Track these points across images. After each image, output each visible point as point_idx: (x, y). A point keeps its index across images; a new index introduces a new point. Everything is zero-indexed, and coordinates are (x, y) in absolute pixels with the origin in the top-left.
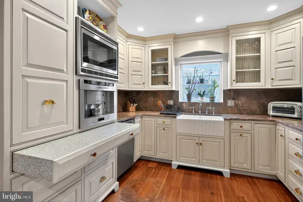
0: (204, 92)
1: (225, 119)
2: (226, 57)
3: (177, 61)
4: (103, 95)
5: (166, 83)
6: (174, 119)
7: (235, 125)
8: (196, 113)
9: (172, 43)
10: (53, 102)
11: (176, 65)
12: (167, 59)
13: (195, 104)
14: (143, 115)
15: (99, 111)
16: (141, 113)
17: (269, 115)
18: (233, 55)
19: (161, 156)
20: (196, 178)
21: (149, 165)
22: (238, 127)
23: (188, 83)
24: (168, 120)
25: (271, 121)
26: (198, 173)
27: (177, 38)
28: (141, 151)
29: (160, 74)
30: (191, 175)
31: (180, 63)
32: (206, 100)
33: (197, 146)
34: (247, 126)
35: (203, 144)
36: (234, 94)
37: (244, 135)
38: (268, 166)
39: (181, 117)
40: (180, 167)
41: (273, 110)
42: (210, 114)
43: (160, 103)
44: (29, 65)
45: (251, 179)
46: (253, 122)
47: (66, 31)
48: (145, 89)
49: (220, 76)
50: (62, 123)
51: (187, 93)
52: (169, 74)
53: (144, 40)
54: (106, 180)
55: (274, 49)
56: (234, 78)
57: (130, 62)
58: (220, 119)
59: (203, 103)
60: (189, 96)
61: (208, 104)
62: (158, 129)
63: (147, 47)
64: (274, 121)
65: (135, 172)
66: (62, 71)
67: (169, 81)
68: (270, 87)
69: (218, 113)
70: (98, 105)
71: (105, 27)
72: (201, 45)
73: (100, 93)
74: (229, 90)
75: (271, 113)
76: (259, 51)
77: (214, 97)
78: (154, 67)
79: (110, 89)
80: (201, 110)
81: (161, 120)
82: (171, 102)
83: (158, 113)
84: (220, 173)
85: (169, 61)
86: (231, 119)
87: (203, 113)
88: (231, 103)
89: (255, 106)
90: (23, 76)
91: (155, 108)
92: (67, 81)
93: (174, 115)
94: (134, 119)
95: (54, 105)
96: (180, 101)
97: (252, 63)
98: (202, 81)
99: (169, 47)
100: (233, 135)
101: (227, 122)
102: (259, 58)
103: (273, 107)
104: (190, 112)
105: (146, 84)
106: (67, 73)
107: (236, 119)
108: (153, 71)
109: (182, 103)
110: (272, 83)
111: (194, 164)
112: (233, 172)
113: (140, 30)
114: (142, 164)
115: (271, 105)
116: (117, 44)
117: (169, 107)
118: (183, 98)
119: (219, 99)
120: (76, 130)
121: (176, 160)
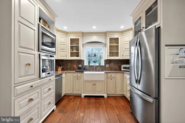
0: (96, 61)
1: (105, 73)
2: (105, 45)
3: (83, 45)
4: (49, 62)
5: (78, 56)
6: (83, 74)
7: (109, 75)
8: (93, 70)
9: (81, 36)
10: (30, 64)
11: (83, 47)
12: (78, 44)
13: (92, 66)
14: (66, 72)
15: (47, 69)
16: (65, 72)
17: (122, 71)
18: (108, 44)
19: (76, 92)
20: (93, 100)
21: (70, 98)
22: (110, 76)
23: (88, 56)
24: (79, 74)
25: (122, 72)
26: (94, 98)
27: (83, 34)
28: (65, 91)
29: (75, 51)
30: (90, 99)
31: (85, 46)
32: (97, 64)
33: (93, 86)
34: (113, 75)
35: (96, 84)
36: (109, 62)
37: (112, 79)
38: (121, 91)
39: (85, 72)
40: (85, 96)
41: (123, 68)
42: (99, 71)
43: (75, 66)
44: (21, 47)
45: (115, 98)
46: (116, 73)
47: (34, 30)
48: (67, 59)
49: (103, 53)
50: (33, 75)
51: (88, 61)
52: (80, 52)
53: (66, 33)
54: (51, 104)
55: (123, 43)
56: (109, 54)
57: (59, 44)
58: (103, 72)
59: (96, 66)
60: (89, 62)
61: (98, 66)
62: (75, 79)
63: (68, 37)
64: (123, 72)
65: (63, 101)
66: (32, 50)
67: (80, 55)
68: (122, 59)
69: (102, 71)
70: (47, 67)
71: (49, 27)
72: (95, 38)
73: (47, 61)
74: (107, 60)
75: (122, 69)
76: (118, 43)
77: (100, 63)
78: (72, 47)
79: (52, 58)
80: (95, 69)
81: (76, 74)
82: (80, 66)
83: (74, 71)
84: (103, 97)
85: (80, 45)
86: (107, 73)
87: (96, 71)
88: (107, 66)
89: (117, 67)
90: (18, 52)
91: (71, 69)
92: (34, 55)
93: (83, 72)
94: (62, 74)
95: (30, 66)
96: (85, 65)
97: (115, 48)
98: (95, 55)
99: (80, 38)
100: (108, 79)
101: (106, 74)
102: (118, 46)
103: (123, 67)
104: (90, 70)
105: (67, 56)
106: (35, 51)
107: (109, 72)
108: (71, 50)
109: (86, 66)
110: (123, 57)
111: (92, 94)
112: (108, 96)
113: (65, 28)
114: (66, 98)
115: (123, 66)
116: (55, 36)
117: (79, 68)
118: (86, 64)
119: (103, 64)
120: (38, 78)
121: (84, 93)
